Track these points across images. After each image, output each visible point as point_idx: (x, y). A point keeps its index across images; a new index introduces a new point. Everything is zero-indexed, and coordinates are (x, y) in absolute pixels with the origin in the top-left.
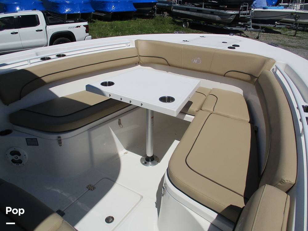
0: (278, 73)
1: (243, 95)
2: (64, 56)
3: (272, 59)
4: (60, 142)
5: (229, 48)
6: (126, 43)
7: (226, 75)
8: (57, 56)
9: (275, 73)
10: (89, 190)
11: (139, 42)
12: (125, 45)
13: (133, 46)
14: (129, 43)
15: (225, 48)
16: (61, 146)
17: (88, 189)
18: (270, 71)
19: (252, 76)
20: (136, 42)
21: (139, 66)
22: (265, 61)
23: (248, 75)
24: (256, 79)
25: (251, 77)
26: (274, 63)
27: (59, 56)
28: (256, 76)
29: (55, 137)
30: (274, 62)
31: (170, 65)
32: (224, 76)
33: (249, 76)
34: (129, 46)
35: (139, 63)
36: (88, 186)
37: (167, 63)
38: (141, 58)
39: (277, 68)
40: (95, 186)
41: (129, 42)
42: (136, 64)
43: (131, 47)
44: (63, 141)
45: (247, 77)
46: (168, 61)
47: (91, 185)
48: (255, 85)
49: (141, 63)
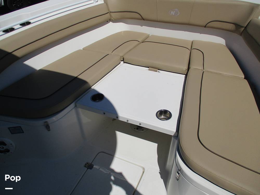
1: (225, 45)
2: (28, 23)
4: (47, 127)
7: (207, 26)
8: (21, 25)
10: (88, 169)
12: (92, 2)
13: (101, 2)
16: (49, 130)
17: (87, 169)
18: (258, 18)
19: (237, 26)
21: (111, 23)
23: (232, 24)
24: (243, 29)
27: (23, 25)
28: (243, 25)
29: (40, 123)
31: (144, 20)
32: (205, 27)
33: (234, 25)
34: (97, 2)
35: (110, 20)
36: (86, 164)
37: (141, 17)
38: (112, 14)
40: (93, 164)
42: (107, 22)
43: (99, 3)
44: (50, 126)
45: (232, 27)
47: (88, 163)
48: (241, 34)
49: (112, 20)
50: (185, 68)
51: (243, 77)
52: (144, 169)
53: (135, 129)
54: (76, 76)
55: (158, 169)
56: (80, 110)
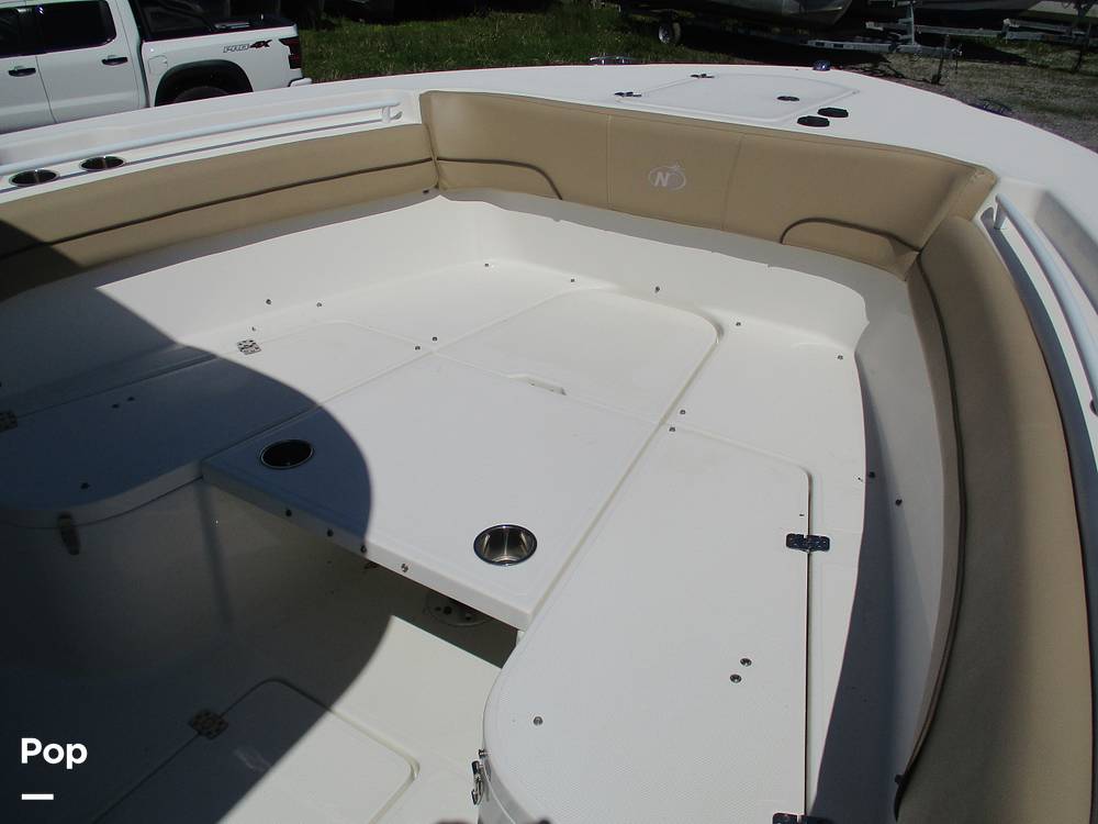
0: (1007, 228)
2: (115, 163)
3: (983, 170)
4: (70, 538)
5: (803, 121)
6: (383, 107)
7: (786, 236)
8: (84, 166)
9: (995, 231)
10: (200, 733)
11: (435, 101)
12: (377, 115)
13: (412, 117)
14: (398, 105)
15: (785, 121)
16: (76, 552)
17: (196, 733)
18: (971, 219)
20: (425, 100)
21: (440, 201)
22: (955, 178)
23: (880, 237)
24: (912, 256)
25: (891, 245)
26: (992, 187)
27: (93, 165)
28: (914, 243)
30: (992, 181)
31: (560, 198)
32: (781, 239)
33: (887, 241)
34: (398, 116)
35: (437, 187)
36: (198, 717)
37: (549, 184)
38: (444, 165)
39: (1003, 210)
40: (224, 718)
41: (394, 102)
42: (425, 192)
43: (404, 121)
44: (82, 533)
45: (879, 248)
46: (553, 177)
47: (207, 714)
48: (906, 279)
49: (445, 189)
52: (418, 768)
53: (438, 609)
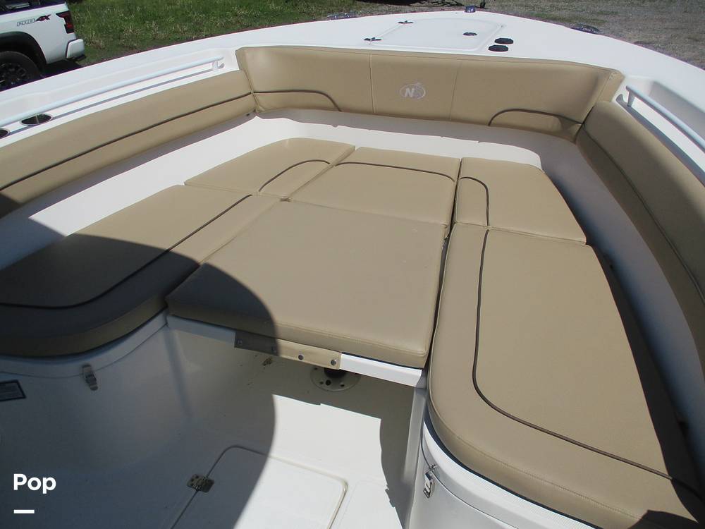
0: (637, 105)
1: (541, 168)
2: (46, 118)
3: (616, 72)
4: (91, 380)
5: (491, 48)
6: (213, 62)
7: (493, 121)
8: (24, 122)
9: (628, 107)
10: (197, 490)
11: (248, 55)
12: (210, 66)
13: (232, 66)
14: (222, 58)
16: (96, 389)
17: (194, 491)
18: (610, 101)
19: (565, 120)
20: (241, 54)
21: (257, 118)
22: (598, 78)
23: (553, 117)
24: (577, 127)
25: (561, 121)
26: (621, 81)
27: (30, 122)
28: (576, 119)
29: (72, 368)
30: (621, 78)
31: (340, 110)
32: (489, 124)
33: (557, 119)
34: (222, 66)
35: (255, 111)
36: (192, 480)
37: (332, 104)
38: (260, 97)
39: (632, 93)
40: (210, 477)
41: (219, 57)
42: (247, 115)
43: (226, 69)
44: (98, 375)
45: (551, 123)
46: (333, 97)
47: (197, 477)
48: (574, 141)
49: (260, 111)
50: (443, 223)
51: (584, 239)
52: (346, 484)
53: (322, 383)
54: (166, 247)
55: (381, 482)
56: (177, 335)
